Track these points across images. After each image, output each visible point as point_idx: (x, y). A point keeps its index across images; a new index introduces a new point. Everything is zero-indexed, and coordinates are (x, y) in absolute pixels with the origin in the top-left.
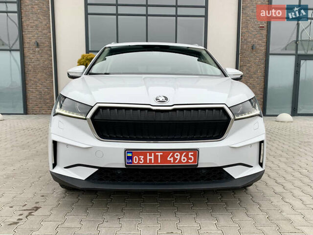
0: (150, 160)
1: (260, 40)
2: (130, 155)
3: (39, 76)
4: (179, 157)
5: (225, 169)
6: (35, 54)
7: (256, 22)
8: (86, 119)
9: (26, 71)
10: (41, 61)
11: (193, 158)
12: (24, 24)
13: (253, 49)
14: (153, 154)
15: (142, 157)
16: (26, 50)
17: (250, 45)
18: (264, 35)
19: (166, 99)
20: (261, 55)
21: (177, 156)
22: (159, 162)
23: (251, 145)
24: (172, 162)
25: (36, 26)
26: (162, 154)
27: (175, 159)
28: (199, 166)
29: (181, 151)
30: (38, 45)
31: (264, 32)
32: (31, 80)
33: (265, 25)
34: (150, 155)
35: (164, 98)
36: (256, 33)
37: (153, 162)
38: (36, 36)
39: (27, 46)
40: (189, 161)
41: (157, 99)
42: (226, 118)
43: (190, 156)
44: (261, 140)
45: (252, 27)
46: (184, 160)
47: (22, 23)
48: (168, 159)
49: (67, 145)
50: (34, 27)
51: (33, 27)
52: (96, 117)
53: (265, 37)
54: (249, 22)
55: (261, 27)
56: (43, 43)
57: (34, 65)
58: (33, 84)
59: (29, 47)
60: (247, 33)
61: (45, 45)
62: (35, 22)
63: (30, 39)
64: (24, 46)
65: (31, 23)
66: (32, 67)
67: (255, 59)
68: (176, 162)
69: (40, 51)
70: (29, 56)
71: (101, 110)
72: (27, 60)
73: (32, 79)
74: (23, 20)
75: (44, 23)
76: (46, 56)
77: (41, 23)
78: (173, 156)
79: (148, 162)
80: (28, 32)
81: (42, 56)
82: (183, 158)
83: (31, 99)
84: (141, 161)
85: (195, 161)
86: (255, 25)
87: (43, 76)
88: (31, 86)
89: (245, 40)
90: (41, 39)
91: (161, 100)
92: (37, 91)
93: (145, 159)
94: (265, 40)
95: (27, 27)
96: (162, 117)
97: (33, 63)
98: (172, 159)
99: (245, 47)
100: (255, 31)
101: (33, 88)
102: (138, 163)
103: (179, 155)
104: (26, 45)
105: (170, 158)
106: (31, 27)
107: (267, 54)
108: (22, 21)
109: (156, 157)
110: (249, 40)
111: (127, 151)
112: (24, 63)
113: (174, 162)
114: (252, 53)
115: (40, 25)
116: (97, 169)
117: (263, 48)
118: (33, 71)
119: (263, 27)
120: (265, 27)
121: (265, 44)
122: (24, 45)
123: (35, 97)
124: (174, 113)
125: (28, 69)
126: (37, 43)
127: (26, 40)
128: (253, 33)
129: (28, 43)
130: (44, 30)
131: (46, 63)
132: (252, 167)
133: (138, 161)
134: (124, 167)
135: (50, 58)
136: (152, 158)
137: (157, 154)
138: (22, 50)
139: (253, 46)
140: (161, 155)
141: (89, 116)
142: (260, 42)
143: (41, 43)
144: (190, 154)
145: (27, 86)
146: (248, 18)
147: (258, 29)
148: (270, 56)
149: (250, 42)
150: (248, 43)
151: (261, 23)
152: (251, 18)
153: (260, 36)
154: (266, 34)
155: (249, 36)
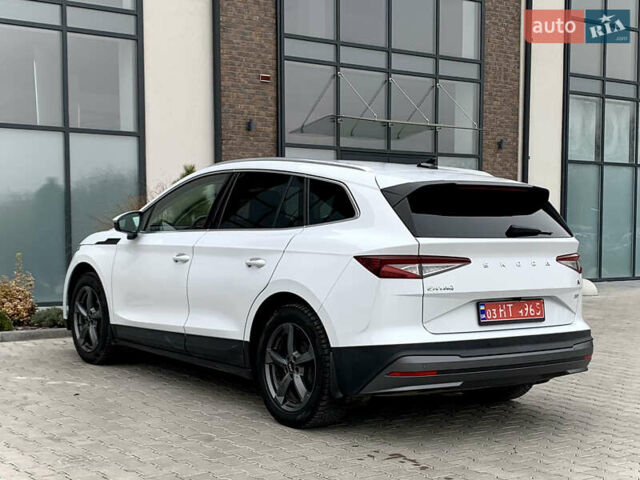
1: (262, 109)
7: (252, 65)
13: (249, 127)
17: (241, 120)
18: (269, 98)
31: (270, 91)
33: (271, 73)
36: (254, 91)
45: (245, 76)
53: (272, 102)
54: (237, 63)
55: (263, 78)
60: (232, 89)
86: (252, 72)
94: (272, 109)
100: (251, 85)
107: (280, 145)
110: (240, 107)
114: (248, 139)
117: (271, 129)
119: (268, 78)
120: (272, 81)
121: (273, 119)
128: (247, 91)
139: (249, 123)
142: (262, 113)
146: (234, 52)
147: (258, 81)
148: (286, 149)
149: (242, 113)
150: (237, 116)
151: (263, 68)
152: (240, 54)
153: (262, 100)
154: (275, 95)
155: (238, 96)
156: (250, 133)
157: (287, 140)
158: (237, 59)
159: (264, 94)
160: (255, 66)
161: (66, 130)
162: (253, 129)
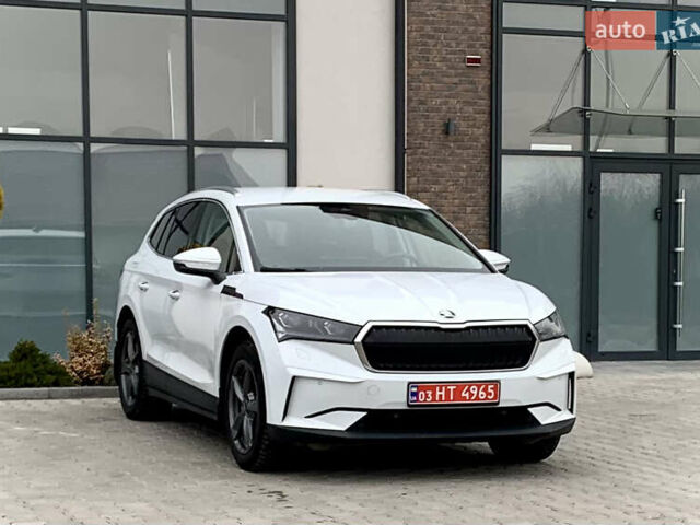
0: (441, 396)
1: (467, 103)
2: (415, 390)
4: (476, 393)
5: (530, 409)
7: (453, 44)
8: (353, 343)
11: (492, 392)
13: (447, 132)
14: (444, 388)
15: (430, 393)
17: (437, 121)
18: (480, 88)
19: (453, 314)
20: (476, 155)
21: (474, 390)
22: (452, 399)
23: (559, 376)
24: (467, 398)
26: (454, 387)
27: (471, 395)
28: (500, 405)
29: (478, 383)
31: (482, 78)
33: (482, 54)
34: (441, 390)
35: (450, 313)
36: (456, 80)
37: (443, 399)
40: (489, 397)
41: (441, 314)
42: (530, 339)
43: (489, 391)
44: (571, 370)
45: (444, 60)
46: (482, 395)
48: (463, 394)
49: (321, 380)
53: (484, 94)
54: (432, 42)
55: (470, 61)
60: (424, 79)
67: (457, 168)
68: (473, 398)
71: (375, 330)
78: (468, 390)
79: (438, 399)
82: (481, 393)
84: (429, 398)
85: (495, 397)
86: (454, 53)
89: (420, 102)
91: (447, 315)
93: (434, 395)
94: (484, 103)
96: (453, 339)
98: (467, 395)
99: (421, 126)
100: (452, 71)
102: (425, 401)
103: (476, 389)
105: (465, 393)
107: (494, 153)
109: (448, 392)
110: (435, 102)
111: (411, 384)
113: (470, 399)
114: (445, 146)
116: (364, 414)
117: (481, 131)
119: (478, 61)
120: (485, 62)
121: (484, 118)
124: (467, 332)
128: (446, 79)
132: (560, 410)
133: (425, 398)
134: (405, 407)
136: (443, 393)
137: (449, 387)
139: (447, 124)
140: (454, 389)
141: (359, 339)
142: (471, 109)
144: (490, 387)
146: (428, 28)
147: (463, 66)
148: (503, 157)
149: (438, 110)
150: (432, 114)
151: (470, 46)
152: (437, 30)
153: (467, 91)
154: (489, 83)
155: (432, 88)
156: (450, 138)
157: (505, 145)
158: (431, 37)
159: (472, 83)
160: (458, 44)
161: (190, 143)
162: (452, 133)
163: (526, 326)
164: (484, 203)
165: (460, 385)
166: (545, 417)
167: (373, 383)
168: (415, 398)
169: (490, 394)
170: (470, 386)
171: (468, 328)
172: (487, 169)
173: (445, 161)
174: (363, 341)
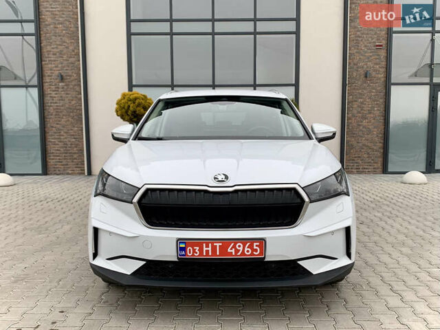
0: (207, 251)
1: (376, 64)
2: (183, 245)
3: (63, 122)
4: (241, 249)
5: (299, 262)
6: (58, 91)
7: (370, 39)
8: (132, 203)
9: (46, 114)
10: (66, 100)
11: (257, 248)
12: (45, 51)
13: (366, 77)
14: (210, 245)
15: (198, 248)
16: (46, 85)
17: (362, 72)
18: (382, 57)
19: (227, 177)
20: (380, 86)
21: (240, 247)
22: (218, 254)
23: (332, 232)
24: (234, 254)
25: (61, 52)
26: (221, 244)
27: (237, 251)
28: (266, 260)
29: (244, 241)
30: (62, 78)
31: (383, 53)
32: (52, 127)
33: (384, 43)
34: (207, 246)
35: (224, 177)
36: (371, 54)
37: (210, 254)
38: (60, 65)
39: (48, 81)
40: (255, 253)
41: (215, 178)
42: (299, 201)
43: (255, 247)
44: (347, 225)
45: (366, 46)
46: (248, 251)
47: (41, 49)
48: (229, 250)
49: (110, 233)
50: (58, 54)
51: (55, 54)
52: (143, 201)
53: (384, 60)
54: (360, 39)
55: (377, 46)
56: (69, 76)
57: (57, 106)
58: (55, 133)
59: (50, 82)
60: (356, 54)
61: (72, 78)
62: (59, 47)
63: (52, 70)
64: (44, 81)
65: (53, 48)
66: (54, 109)
67: (371, 92)
68: (239, 254)
69: (65, 87)
70: (51, 94)
71: (149, 192)
72: (47, 99)
73: (55, 125)
74: (42, 45)
75: (71, 48)
76: (74, 94)
77: (67, 48)
78: (234, 247)
79: (204, 254)
80: (49, 61)
81: (67, 94)
82: (246, 249)
83: (53, 153)
84: (197, 253)
85: (261, 253)
86: (370, 43)
87: (68, 120)
88: (52, 135)
89: (354, 64)
90: (67, 70)
91: (220, 179)
92: (61, 142)
93: (201, 250)
94: (384, 63)
95: (48, 54)
96: (221, 201)
97: (56, 103)
98: (233, 251)
99: (355, 74)
100: (369, 51)
101: (55, 138)
102: (193, 255)
103: (242, 245)
104: (47, 79)
105: (231, 249)
106: (54, 54)
107: (388, 84)
108: (41, 47)
109: (214, 248)
110: (361, 64)
111: (179, 240)
112: (43, 104)
113: (236, 255)
114: (365, 83)
115: (65, 51)
116: (145, 262)
117: (382, 76)
118: (56, 115)
119: (381, 46)
120: (384, 46)
121: (384, 70)
122: (44, 78)
123: (58, 150)
124: (235, 195)
125: (49, 112)
126: (62, 76)
127: (47, 72)
128: (366, 54)
129: (49, 76)
130: (71, 57)
131: (73, 102)
132: (336, 259)
133: (190, 253)
134: (176, 259)
135: (79, 96)
136: (210, 249)
137: (215, 244)
138: (41, 87)
139: (366, 74)
140: (220, 246)
141: (136, 200)
142: (377, 67)
143: (66, 76)
144: (255, 244)
145: (47, 135)
146: (358, 33)
147: (374, 48)
148: (392, 87)
149: (363, 68)
150: (360, 69)
151: (378, 40)
152: (362, 34)
153: (376, 59)
154: (386, 55)
155: (360, 58)
156: (367, 79)
157: (393, 81)
158: (359, 37)
159: (378, 55)
160: (372, 39)
162: (368, 77)
163: (294, 189)
164: (383, 106)
165: (226, 242)
166: (316, 267)
167: (147, 238)
168: (184, 253)
169: (256, 251)
170: (236, 243)
171: (236, 191)
172: (384, 91)
173: (365, 88)
174: (139, 202)
